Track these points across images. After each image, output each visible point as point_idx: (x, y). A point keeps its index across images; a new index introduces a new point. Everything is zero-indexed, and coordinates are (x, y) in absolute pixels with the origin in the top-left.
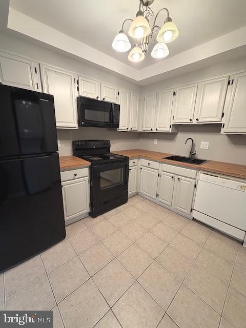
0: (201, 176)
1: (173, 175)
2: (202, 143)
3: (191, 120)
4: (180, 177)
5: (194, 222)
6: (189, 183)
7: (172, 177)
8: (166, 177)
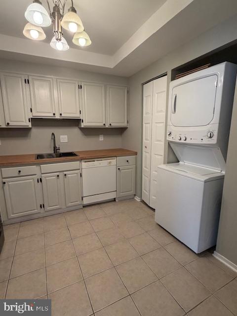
0: (84, 165)
1: (58, 174)
2: (61, 137)
3: (54, 114)
4: (65, 173)
5: (86, 208)
6: (76, 175)
7: (58, 176)
8: (50, 179)
